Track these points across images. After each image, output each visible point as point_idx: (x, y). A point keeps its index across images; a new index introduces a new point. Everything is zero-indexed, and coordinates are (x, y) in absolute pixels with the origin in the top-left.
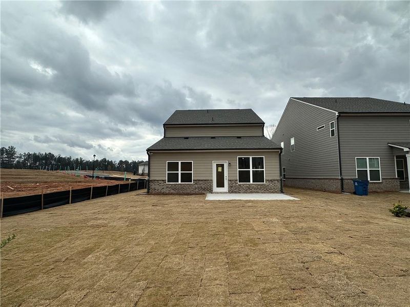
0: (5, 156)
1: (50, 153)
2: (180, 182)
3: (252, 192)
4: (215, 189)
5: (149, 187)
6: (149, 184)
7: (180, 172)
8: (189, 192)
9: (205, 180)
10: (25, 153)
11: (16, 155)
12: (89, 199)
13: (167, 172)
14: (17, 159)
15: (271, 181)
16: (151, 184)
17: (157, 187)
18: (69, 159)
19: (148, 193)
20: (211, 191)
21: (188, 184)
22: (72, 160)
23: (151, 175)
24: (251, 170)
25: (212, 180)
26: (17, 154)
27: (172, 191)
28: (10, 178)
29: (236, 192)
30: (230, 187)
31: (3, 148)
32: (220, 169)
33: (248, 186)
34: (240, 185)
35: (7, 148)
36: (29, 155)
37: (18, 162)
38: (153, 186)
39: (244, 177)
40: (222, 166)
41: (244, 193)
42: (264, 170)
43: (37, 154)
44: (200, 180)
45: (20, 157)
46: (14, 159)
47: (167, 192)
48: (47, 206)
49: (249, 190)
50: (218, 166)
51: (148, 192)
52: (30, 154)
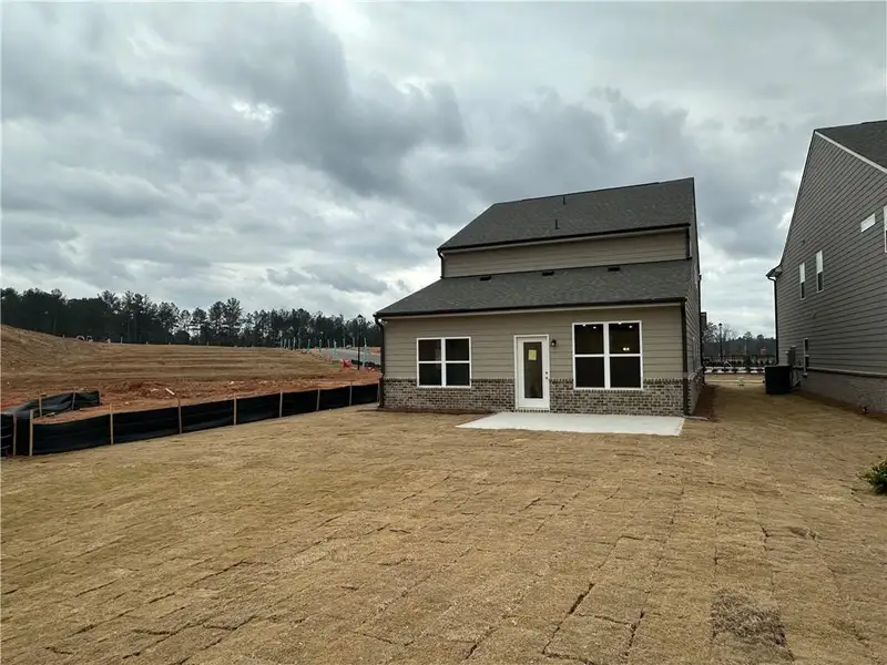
0: (223, 319)
1: (301, 310)
2: (444, 385)
3: (607, 412)
4: (522, 401)
5: (383, 394)
6: (382, 390)
7: (443, 362)
8: (462, 406)
9: (498, 381)
10: (256, 312)
11: (241, 317)
12: (276, 416)
13: (418, 362)
14: (244, 326)
15: (659, 384)
16: (387, 387)
17: (399, 395)
18: (339, 321)
19: (382, 408)
20: (510, 406)
21: (460, 390)
22: (345, 323)
23: (387, 369)
24: (607, 356)
25: (512, 381)
26: (243, 314)
27: (429, 404)
28: (207, 368)
29: (568, 411)
30: (555, 397)
31: (218, 303)
32: (532, 355)
33: (597, 395)
34: (578, 394)
35: (226, 303)
36: (264, 315)
37: (247, 331)
38: (390, 392)
39: (589, 373)
40: (538, 347)
41: (588, 412)
42: (641, 355)
43: (278, 314)
44: (485, 381)
45: (249, 321)
46: (238, 324)
47: (419, 406)
48: (190, 427)
49: (599, 407)
50: (528, 347)
51: (382, 406)
52: (266, 315)
